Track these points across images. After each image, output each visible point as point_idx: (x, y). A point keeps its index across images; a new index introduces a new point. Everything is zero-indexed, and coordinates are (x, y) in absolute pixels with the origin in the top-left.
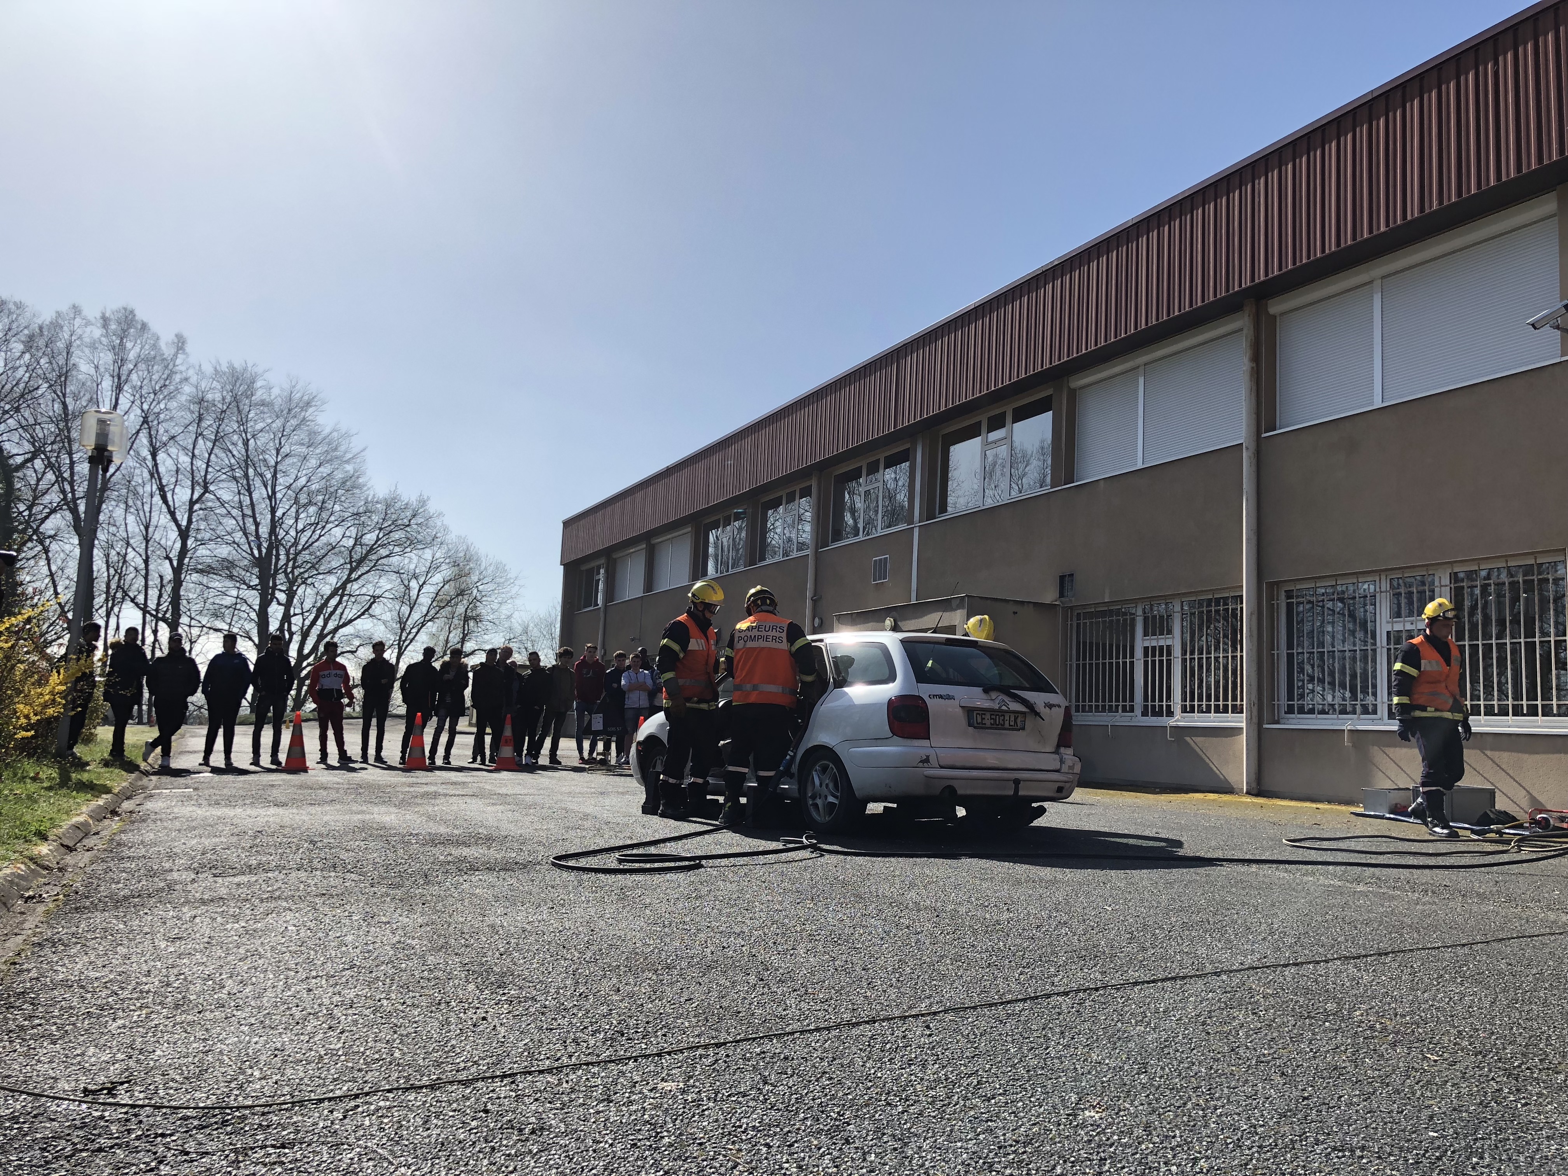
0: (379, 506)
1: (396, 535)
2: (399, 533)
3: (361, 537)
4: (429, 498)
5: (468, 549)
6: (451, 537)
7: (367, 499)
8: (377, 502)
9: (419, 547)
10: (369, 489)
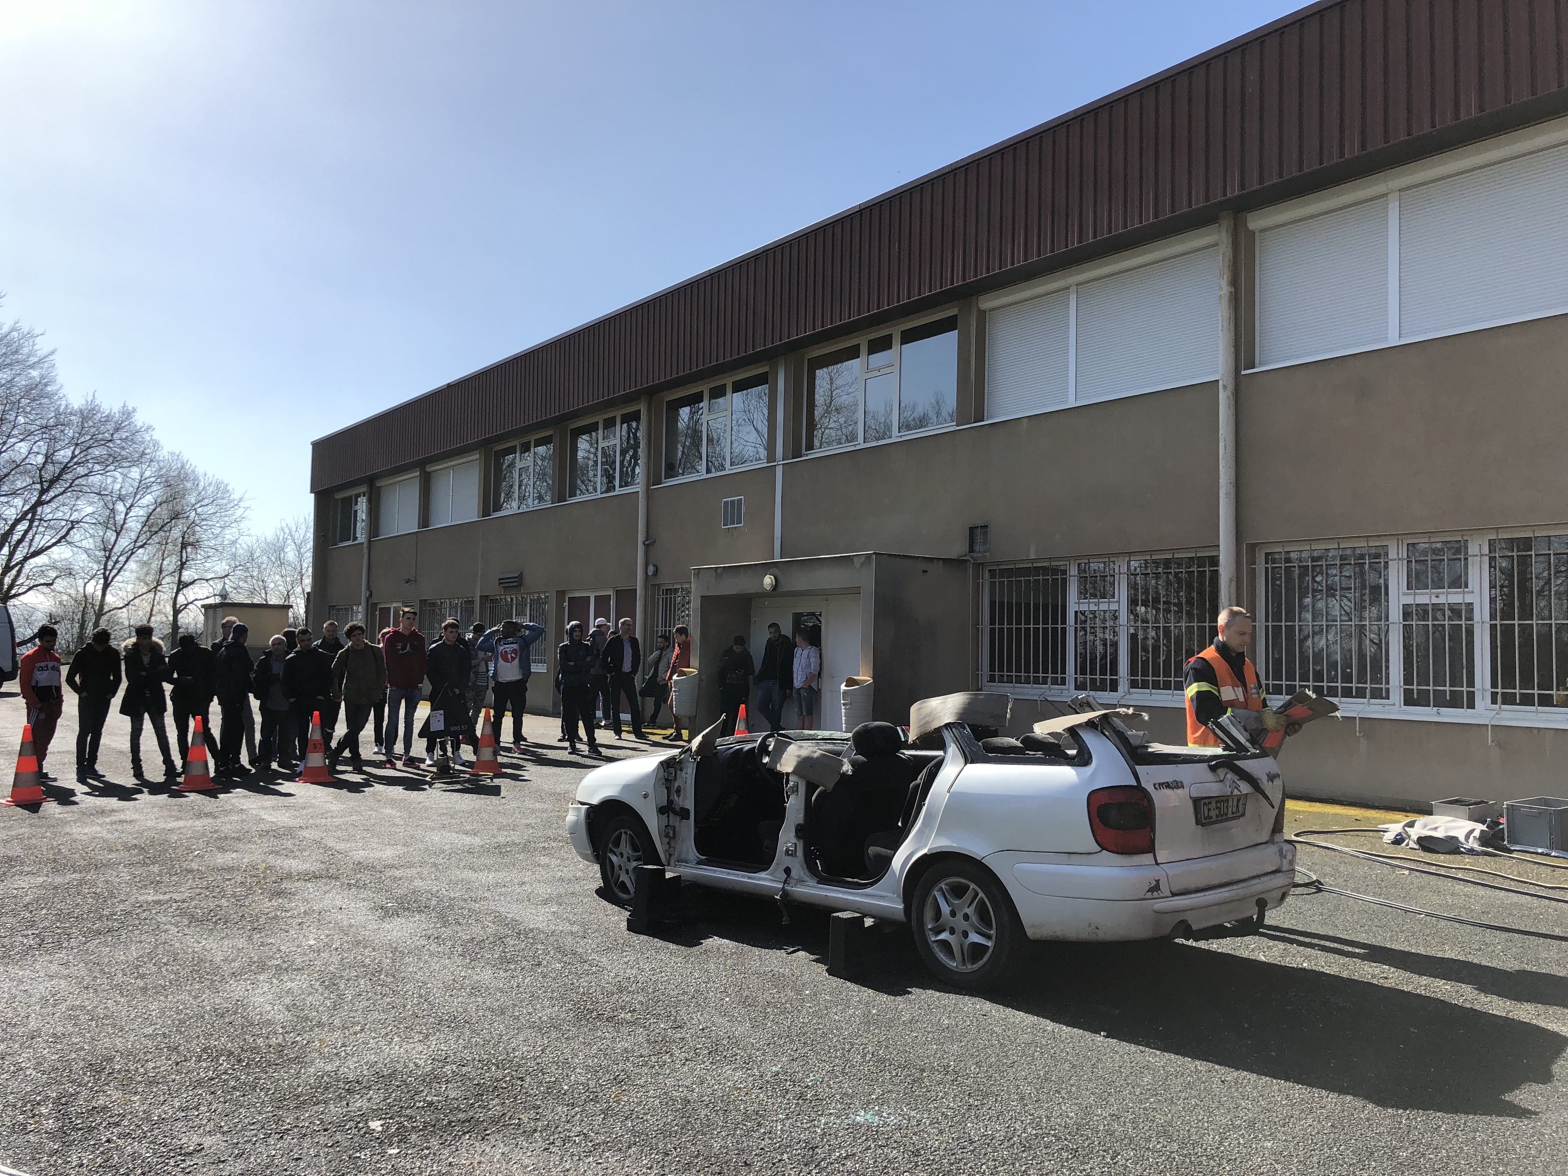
0: (73, 418)
1: (96, 452)
2: (100, 449)
3: (52, 454)
4: (134, 410)
5: (183, 467)
6: (163, 454)
7: (57, 409)
8: (71, 414)
9: (125, 465)
10: (60, 398)
